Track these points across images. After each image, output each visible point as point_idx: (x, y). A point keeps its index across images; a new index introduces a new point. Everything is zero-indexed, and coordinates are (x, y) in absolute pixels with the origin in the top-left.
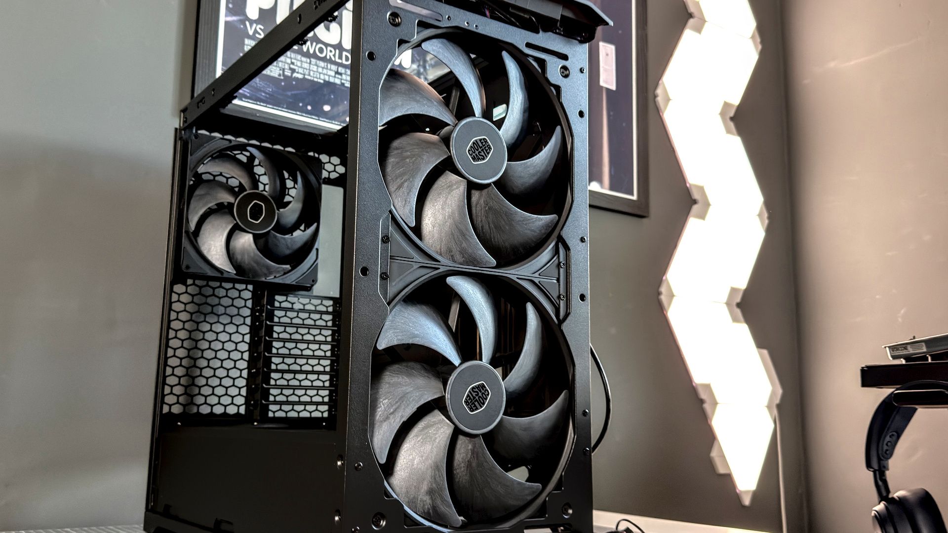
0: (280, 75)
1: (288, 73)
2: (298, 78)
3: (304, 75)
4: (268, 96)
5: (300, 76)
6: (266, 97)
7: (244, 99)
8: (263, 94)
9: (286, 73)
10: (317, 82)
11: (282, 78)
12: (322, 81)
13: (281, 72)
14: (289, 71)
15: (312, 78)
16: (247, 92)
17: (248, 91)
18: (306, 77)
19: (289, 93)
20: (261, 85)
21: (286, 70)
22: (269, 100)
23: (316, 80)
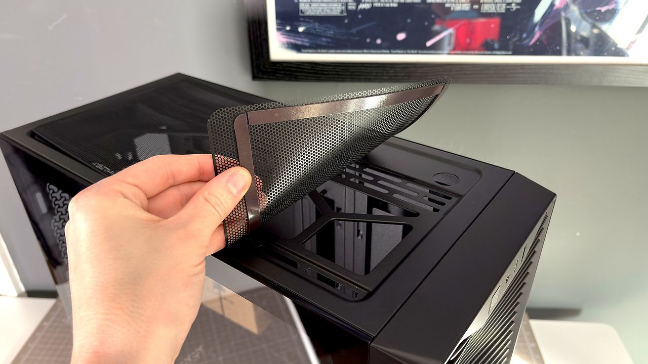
0: (342, 12)
1: (352, 6)
2: (364, 9)
3: (372, 3)
4: (329, 40)
5: (367, 6)
6: (328, 42)
7: (303, 51)
8: (324, 39)
9: (350, 7)
10: (390, 8)
11: (345, 14)
12: (395, 5)
13: (344, 8)
14: (352, 4)
15: (383, 5)
16: (306, 42)
17: (306, 40)
18: (376, 5)
19: (354, 31)
20: (321, 29)
21: (350, 4)
22: (330, 45)
23: (387, 5)
